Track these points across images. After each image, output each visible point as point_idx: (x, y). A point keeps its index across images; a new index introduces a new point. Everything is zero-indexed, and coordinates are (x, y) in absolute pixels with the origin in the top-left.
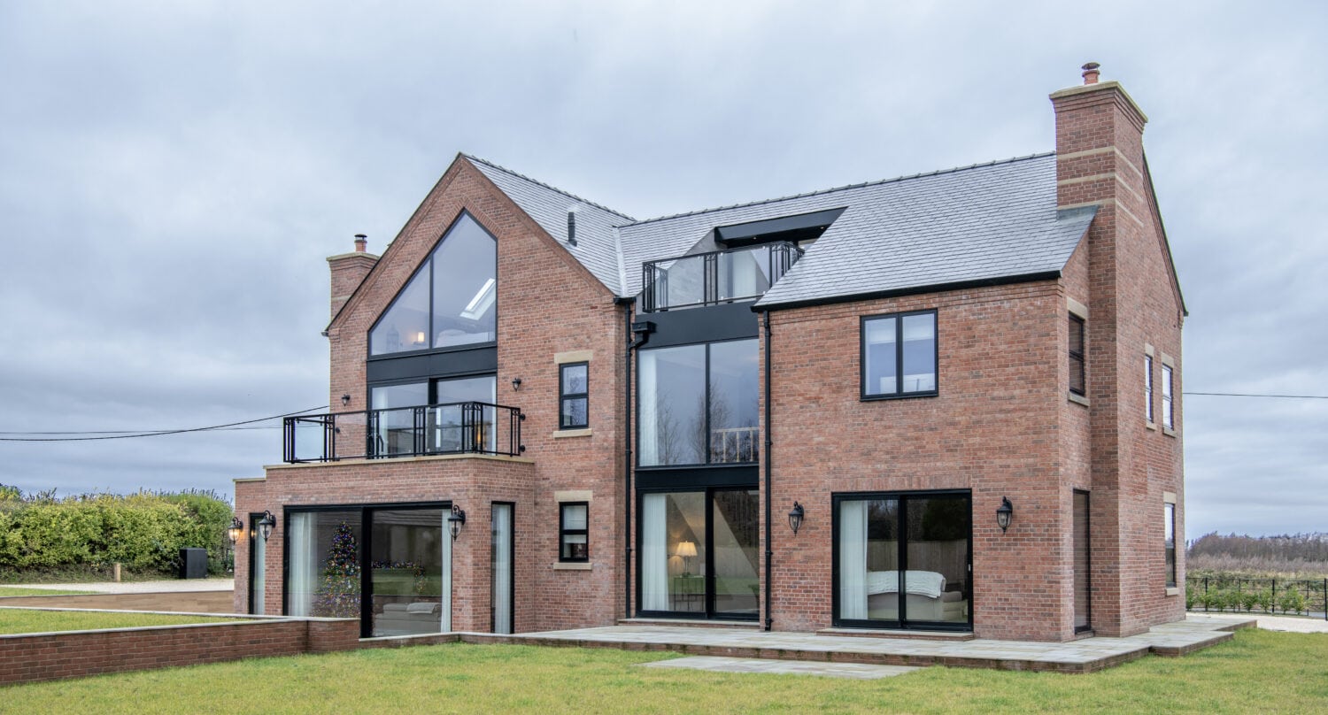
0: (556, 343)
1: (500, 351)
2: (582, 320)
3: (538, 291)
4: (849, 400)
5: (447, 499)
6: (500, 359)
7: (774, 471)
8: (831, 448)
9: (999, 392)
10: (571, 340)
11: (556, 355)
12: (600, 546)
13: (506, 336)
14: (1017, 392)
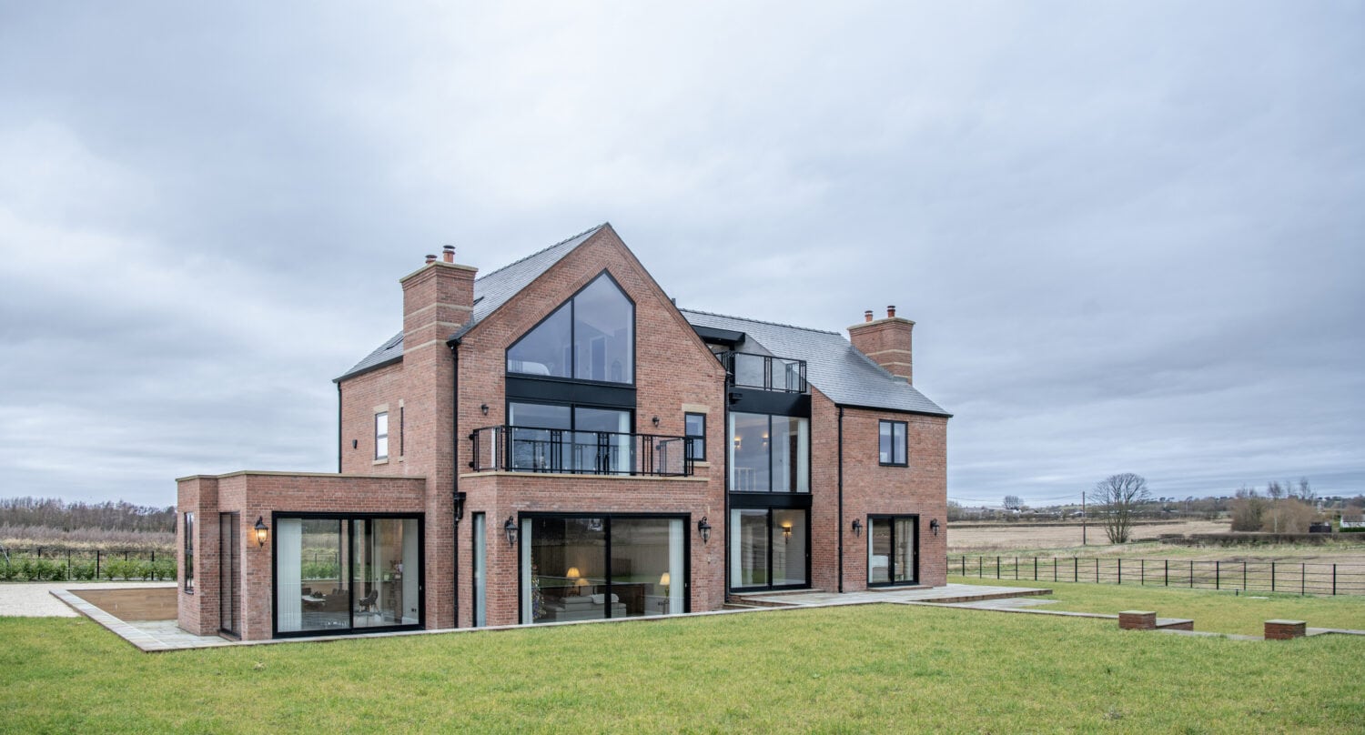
0: (684, 396)
1: (638, 393)
2: (701, 383)
3: (669, 353)
4: (874, 465)
5: (688, 511)
6: (638, 399)
7: (843, 500)
8: (867, 489)
9: (928, 468)
10: (694, 396)
11: (683, 405)
12: (715, 545)
13: (643, 382)
14: (935, 469)
